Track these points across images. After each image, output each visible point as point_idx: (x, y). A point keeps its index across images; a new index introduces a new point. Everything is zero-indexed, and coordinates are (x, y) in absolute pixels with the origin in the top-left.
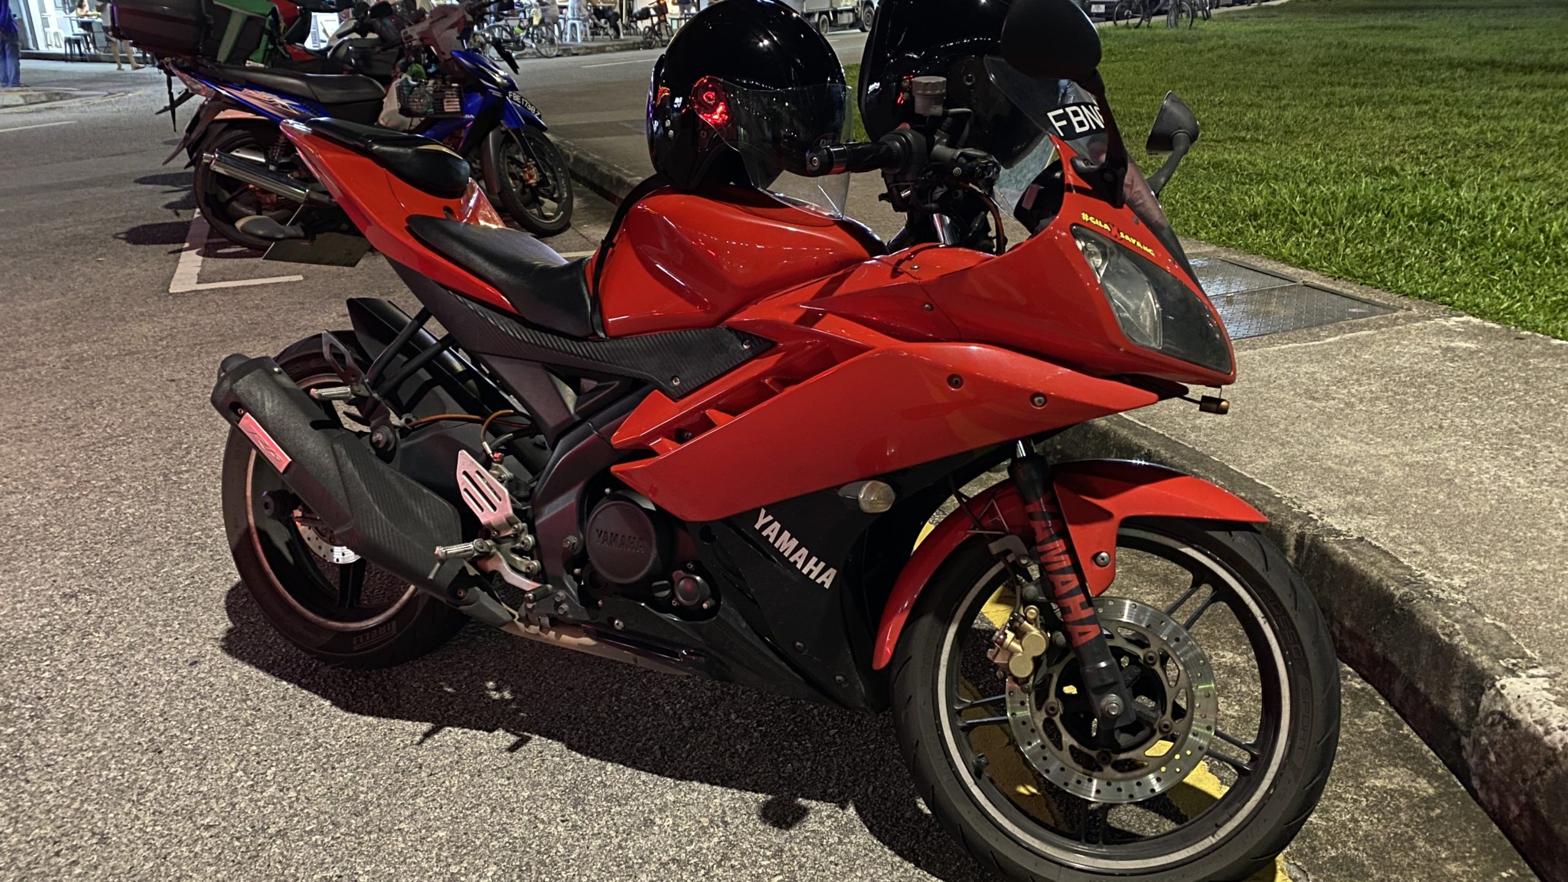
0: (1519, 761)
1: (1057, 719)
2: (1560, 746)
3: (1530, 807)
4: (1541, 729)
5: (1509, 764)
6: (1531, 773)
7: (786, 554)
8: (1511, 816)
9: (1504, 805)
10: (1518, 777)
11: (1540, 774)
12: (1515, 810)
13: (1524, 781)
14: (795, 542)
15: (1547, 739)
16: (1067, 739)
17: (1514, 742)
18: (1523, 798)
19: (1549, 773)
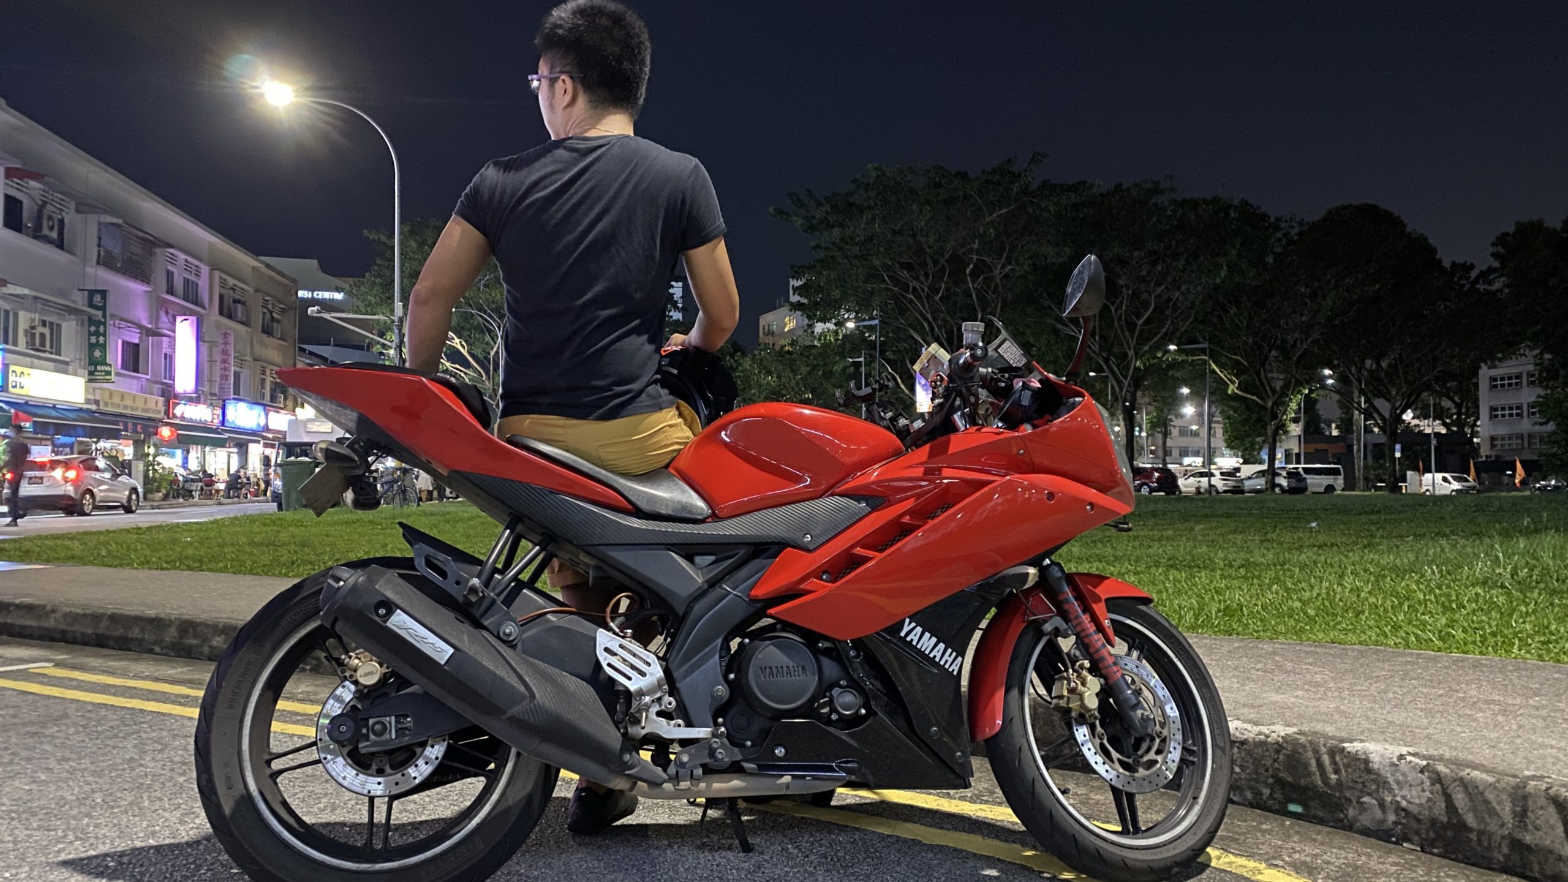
0: (1257, 762)
1: (1105, 742)
2: (1280, 740)
3: (1280, 782)
4: (1262, 737)
5: (1252, 767)
6: (1269, 763)
7: (927, 652)
8: (1264, 797)
9: (1257, 793)
10: (1262, 770)
11: (1275, 761)
12: (1267, 792)
13: (1267, 770)
14: (934, 640)
15: (1269, 740)
16: (1115, 755)
17: (1249, 753)
18: (1271, 781)
19: (1281, 757)
